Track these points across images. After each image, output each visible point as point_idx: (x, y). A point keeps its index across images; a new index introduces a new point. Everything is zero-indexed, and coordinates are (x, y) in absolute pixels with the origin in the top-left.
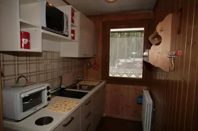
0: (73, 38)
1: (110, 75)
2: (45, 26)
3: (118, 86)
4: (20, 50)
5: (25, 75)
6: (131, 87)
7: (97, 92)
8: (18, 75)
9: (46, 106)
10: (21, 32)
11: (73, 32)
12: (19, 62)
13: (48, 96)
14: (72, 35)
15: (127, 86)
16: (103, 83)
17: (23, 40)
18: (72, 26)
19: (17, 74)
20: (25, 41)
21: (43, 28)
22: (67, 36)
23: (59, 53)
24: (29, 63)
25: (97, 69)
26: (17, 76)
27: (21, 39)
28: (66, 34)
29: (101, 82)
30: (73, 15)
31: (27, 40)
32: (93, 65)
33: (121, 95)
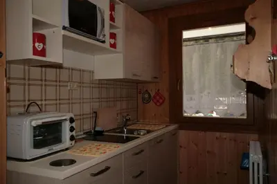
0: (113, 46)
2: (67, 25)
3: (201, 134)
4: (32, 56)
6: (225, 135)
8: (29, 100)
10: (34, 34)
11: (113, 36)
12: (31, 82)
13: (71, 134)
14: (112, 41)
15: (218, 134)
16: (172, 127)
17: (37, 44)
18: (112, 27)
19: (27, 99)
20: (39, 46)
21: (64, 28)
22: (104, 42)
23: (93, 72)
24: (45, 85)
25: (161, 104)
26: (27, 103)
27: (34, 43)
28: (101, 38)
29: (167, 126)
30: (112, 8)
31: (41, 45)
32: (154, 97)
33: (208, 152)
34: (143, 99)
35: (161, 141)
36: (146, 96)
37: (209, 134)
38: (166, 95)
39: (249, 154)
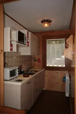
0: (28, 45)
1: (47, 65)
3: (52, 72)
5: (7, 63)
6: (59, 72)
7: (40, 74)
9: (17, 77)
11: (28, 42)
13: (18, 72)
18: (28, 39)
21: (17, 42)
22: (25, 45)
24: (9, 58)
25: (40, 62)
29: (42, 69)
30: (28, 34)
32: (38, 60)
33: (54, 77)
34: (34, 60)
35: (41, 74)
36: (35, 60)
37: (54, 71)
38: (41, 59)
39: (65, 77)
